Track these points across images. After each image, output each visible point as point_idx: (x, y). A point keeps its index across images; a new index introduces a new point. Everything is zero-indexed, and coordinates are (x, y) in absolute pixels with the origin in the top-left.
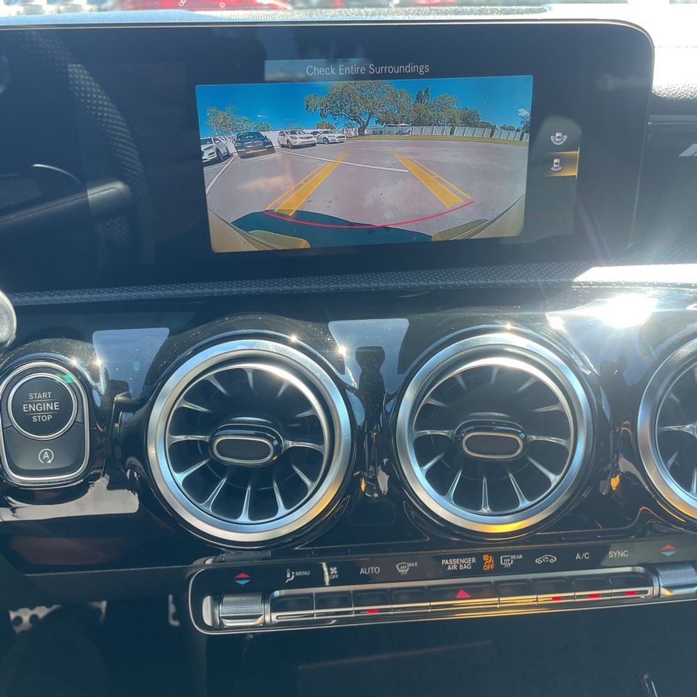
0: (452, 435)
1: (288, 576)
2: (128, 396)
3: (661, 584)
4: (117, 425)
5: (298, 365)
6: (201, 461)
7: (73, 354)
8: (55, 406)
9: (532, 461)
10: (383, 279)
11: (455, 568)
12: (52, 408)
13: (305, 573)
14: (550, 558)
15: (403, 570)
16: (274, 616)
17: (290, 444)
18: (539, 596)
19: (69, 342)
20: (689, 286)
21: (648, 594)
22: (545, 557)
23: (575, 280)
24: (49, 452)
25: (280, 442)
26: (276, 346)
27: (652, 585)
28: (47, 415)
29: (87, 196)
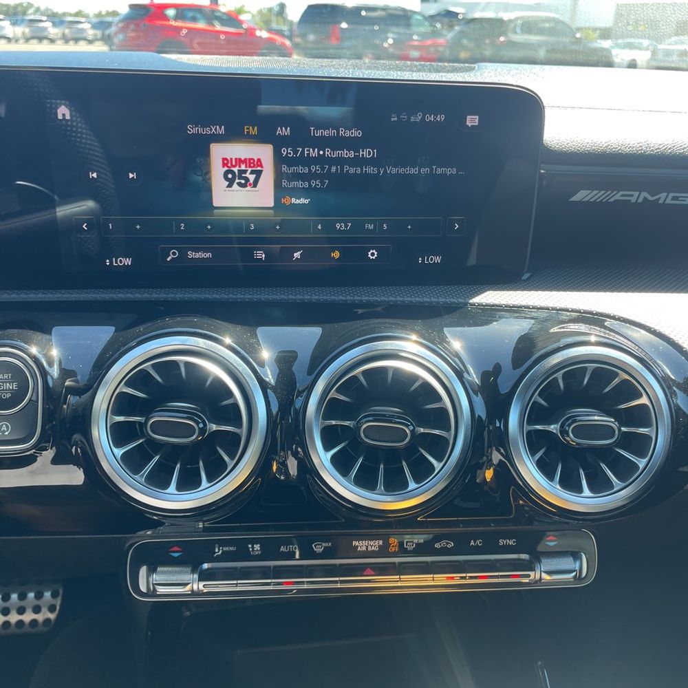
0: (354, 425)
1: (217, 550)
2: (76, 381)
3: (542, 570)
4: (65, 407)
5: (224, 360)
6: (139, 439)
7: (33, 343)
8: (14, 386)
9: (423, 451)
10: (308, 292)
11: (364, 549)
12: (11, 388)
13: (231, 549)
14: (447, 543)
15: (318, 549)
16: (201, 584)
17: (214, 427)
18: (435, 576)
19: (30, 333)
20: (567, 310)
21: (531, 578)
22: (444, 543)
23: (471, 301)
24: (6, 425)
25: (205, 425)
26: (205, 343)
27: (534, 570)
28: (6, 393)
29: (56, 213)
